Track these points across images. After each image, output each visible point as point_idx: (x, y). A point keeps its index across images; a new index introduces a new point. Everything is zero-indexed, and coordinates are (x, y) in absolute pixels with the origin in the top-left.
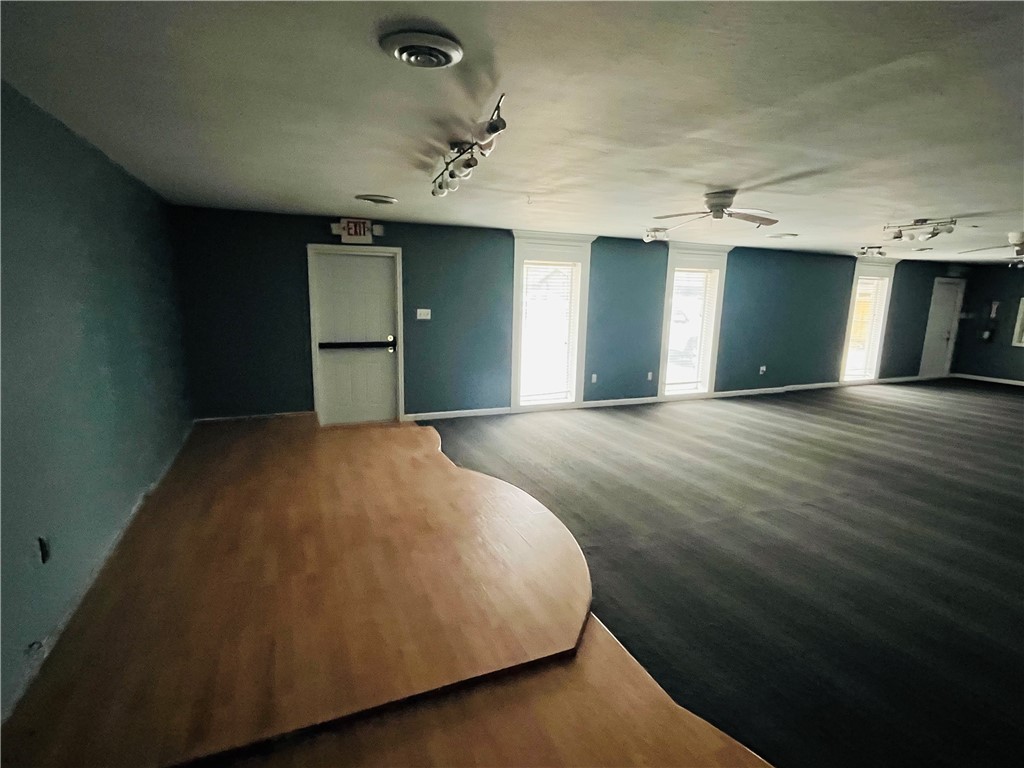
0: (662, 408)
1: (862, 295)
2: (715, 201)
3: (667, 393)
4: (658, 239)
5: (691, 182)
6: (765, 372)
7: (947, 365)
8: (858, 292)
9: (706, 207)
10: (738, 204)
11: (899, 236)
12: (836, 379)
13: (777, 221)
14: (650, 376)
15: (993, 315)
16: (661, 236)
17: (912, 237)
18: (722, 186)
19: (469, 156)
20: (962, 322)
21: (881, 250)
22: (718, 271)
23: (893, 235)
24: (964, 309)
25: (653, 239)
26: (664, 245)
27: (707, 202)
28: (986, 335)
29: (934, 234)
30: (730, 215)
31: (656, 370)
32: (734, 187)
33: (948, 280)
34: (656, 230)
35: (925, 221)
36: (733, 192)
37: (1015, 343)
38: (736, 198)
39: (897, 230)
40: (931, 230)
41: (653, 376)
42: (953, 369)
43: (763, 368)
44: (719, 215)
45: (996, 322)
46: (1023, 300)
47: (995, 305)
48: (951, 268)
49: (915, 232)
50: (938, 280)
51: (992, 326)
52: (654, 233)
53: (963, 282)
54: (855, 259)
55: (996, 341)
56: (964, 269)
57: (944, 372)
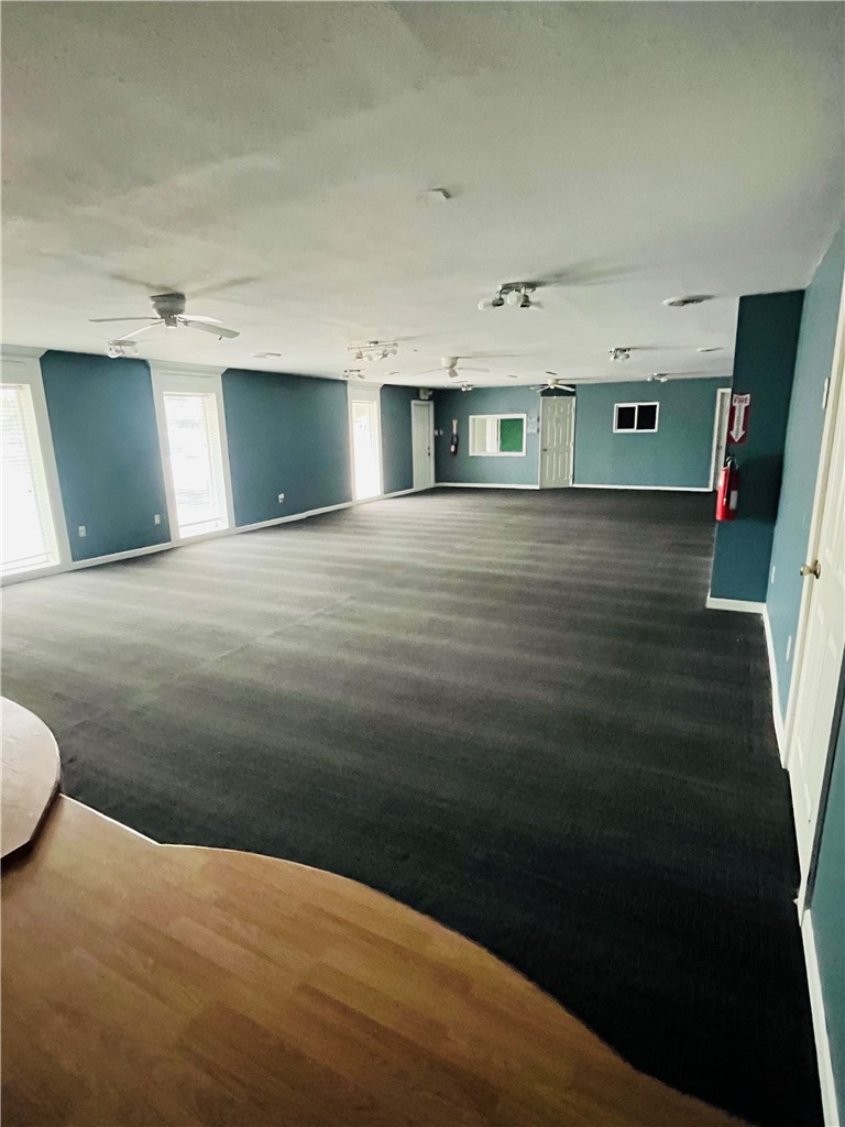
2: (162, 305)
3: (182, 537)
4: (128, 355)
6: (284, 500)
7: (433, 477)
9: (154, 311)
10: (191, 311)
11: (360, 356)
12: (350, 500)
13: (238, 334)
14: (157, 520)
15: (455, 432)
16: (130, 352)
17: (371, 359)
18: (166, 289)
20: (437, 440)
21: (361, 373)
22: (214, 395)
23: (355, 356)
24: (436, 427)
25: (121, 355)
26: (142, 364)
27: (155, 306)
28: (453, 449)
29: (385, 356)
30: (186, 323)
31: (163, 511)
32: (180, 290)
33: (421, 402)
34: (120, 343)
35: (377, 342)
36: (180, 297)
37: (471, 454)
38: (188, 305)
39: (358, 351)
40: (381, 352)
41: (161, 518)
42: (437, 481)
43: (281, 496)
44: (174, 322)
45: (457, 436)
46: (471, 417)
47: (455, 423)
48: (422, 392)
49: (372, 353)
50: (413, 402)
51: (455, 439)
52: (118, 347)
53: (432, 404)
54: (344, 382)
55: (459, 451)
56: (431, 393)
57: (432, 484)
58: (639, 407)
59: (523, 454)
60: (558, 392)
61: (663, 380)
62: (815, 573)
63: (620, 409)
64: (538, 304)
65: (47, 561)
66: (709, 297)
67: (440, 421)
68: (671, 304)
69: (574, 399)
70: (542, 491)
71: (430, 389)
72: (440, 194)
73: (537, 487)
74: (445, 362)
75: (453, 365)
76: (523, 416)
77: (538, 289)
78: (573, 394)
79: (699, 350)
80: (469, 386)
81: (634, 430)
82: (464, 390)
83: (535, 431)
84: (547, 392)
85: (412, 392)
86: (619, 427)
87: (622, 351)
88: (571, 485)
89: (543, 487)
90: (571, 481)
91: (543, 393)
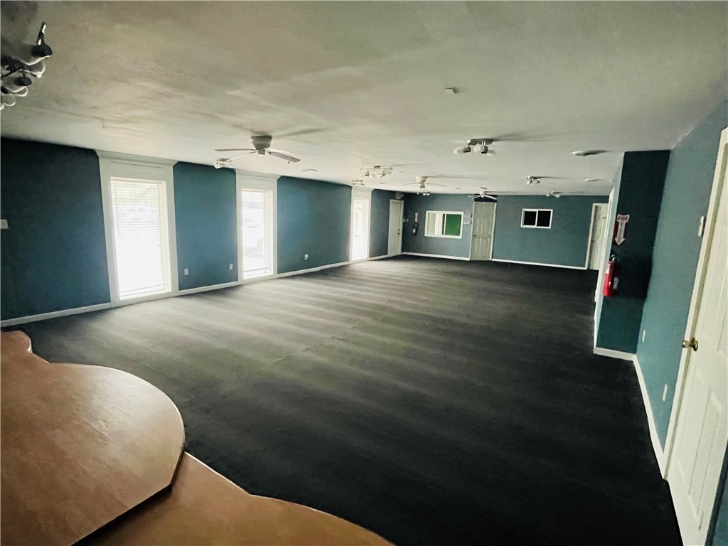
0: (242, 289)
1: (356, 209)
2: (258, 142)
3: (245, 278)
4: (226, 166)
5: (237, 126)
6: (308, 258)
7: (400, 249)
8: (354, 207)
9: (253, 146)
10: (274, 146)
11: (367, 175)
12: (348, 261)
13: (300, 160)
14: (231, 267)
15: (416, 221)
16: (227, 165)
17: (374, 176)
18: (261, 133)
19: (21, 75)
20: (404, 224)
21: (363, 183)
22: (272, 192)
23: (365, 174)
24: (404, 217)
25: (222, 166)
26: (232, 171)
27: (253, 142)
28: (414, 231)
29: (384, 175)
30: (270, 153)
31: (235, 262)
32: (269, 134)
33: (396, 201)
34: (223, 160)
35: (379, 167)
36: (270, 138)
37: (426, 235)
38: (272, 142)
39: (366, 171)
40: (381, 172)
41: (234, 267)
42: (403, 251)
43: (307, 256)
44: (262, 152)
45: (418, 224)
46: (427, 212)
47: (417, 215)
48: (397, 194)
49: (375, 173)
50: (391, 201)
51: (416, 226)
52: (221, 162)
53: (403, 202)
54: (351, 187)
55: (418, 234)
56: (403, 195)
57: (399, 252)
58: (539, 212)
59: (460, 237)
60: (486, 200)
61: (557, 196)
62: (694, 347)
63: (526, 213)
64: (492, 152)
65: (164, 289)
67: (407, 214)
68: (578, 154)
69: (496, 204)
70: (471, 262)
71: (402, 193)
72: (452, 91)
73: (468, 259)
74: (418, 179)
75: (424, 181)
76: (462, 213)
77: (493, 143)
78: (495, 201)
79: (586, 180)
80: (428, 193)
81: (535, 227)
82: (424, 194)
83: (469, 223)
84: (479, 199)
85: (392, 194)
86: (525, 224)
87: (535, 178)
88: (490, 259)
89: (472, 259)
90: (491, 257)
91: (476, 200)
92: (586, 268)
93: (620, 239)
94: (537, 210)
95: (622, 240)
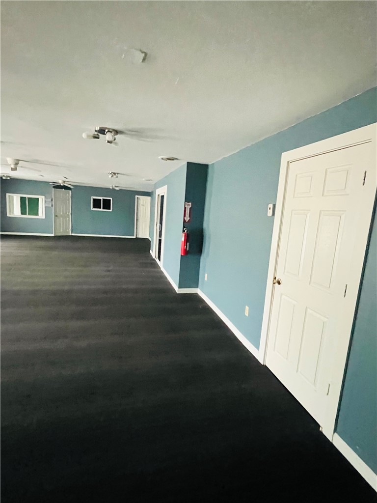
37: (8, 215)
46: (7, 194)
58: (103, 199)
59: (39, 217)
60: (64, 187)
61: (117, 189)
62: (279, 283)
63: (94, 199)
64: (116, 143)
66: (177, 159)
68: (162, 159)
69: (71, 192)
70: (57, 238)
73: (52, 235)
76: (40, 197)
78: (70, 189)
79: (144, 179)
80: (7, 176)
81: (101, 210)
83: (50, 206)
84: (58, 187)
86: (94, 207)
87: (115, 174)
88: (70, 234)
89: (56, 235)
90: (71, 232)
91: (55, 187)
92: (135, 237)
93: (187, 219)
94: (101, 198)
95: (189, 218)
